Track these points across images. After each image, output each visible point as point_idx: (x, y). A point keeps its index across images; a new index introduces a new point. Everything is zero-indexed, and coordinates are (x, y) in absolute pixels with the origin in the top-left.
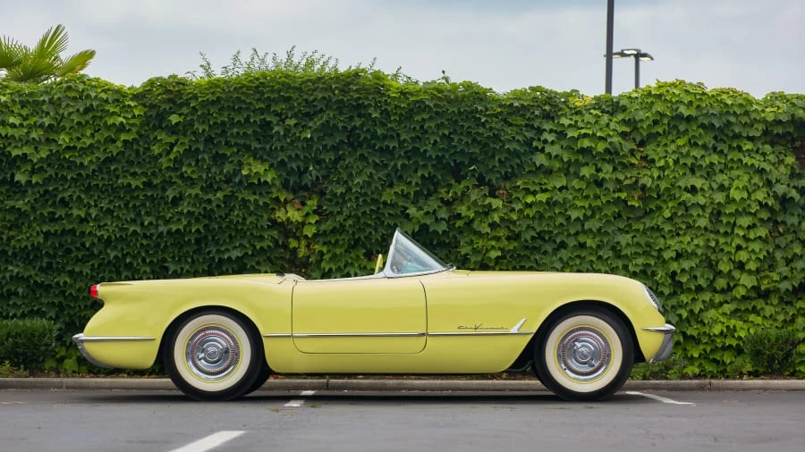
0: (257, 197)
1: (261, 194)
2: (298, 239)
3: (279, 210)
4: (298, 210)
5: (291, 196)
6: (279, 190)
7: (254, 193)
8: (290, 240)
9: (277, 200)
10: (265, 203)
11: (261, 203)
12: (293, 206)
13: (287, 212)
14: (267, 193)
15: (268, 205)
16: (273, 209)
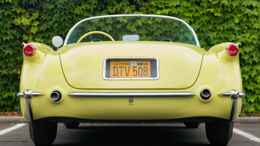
0: (4, 11)
1: (6, 9)
2: (28, 35)
3: (17, 19)
4: (28, 18)
5: (24, 11)
6: (16, 7)
7: (2, 9)
8: (24, 36)
9: (15, 13)
10: (8, 14)
11: (6, 14)
12: (25, 16)
13: (21, 19)
14: (10, 8)
15: (10, 15)
16: (14, 18)
